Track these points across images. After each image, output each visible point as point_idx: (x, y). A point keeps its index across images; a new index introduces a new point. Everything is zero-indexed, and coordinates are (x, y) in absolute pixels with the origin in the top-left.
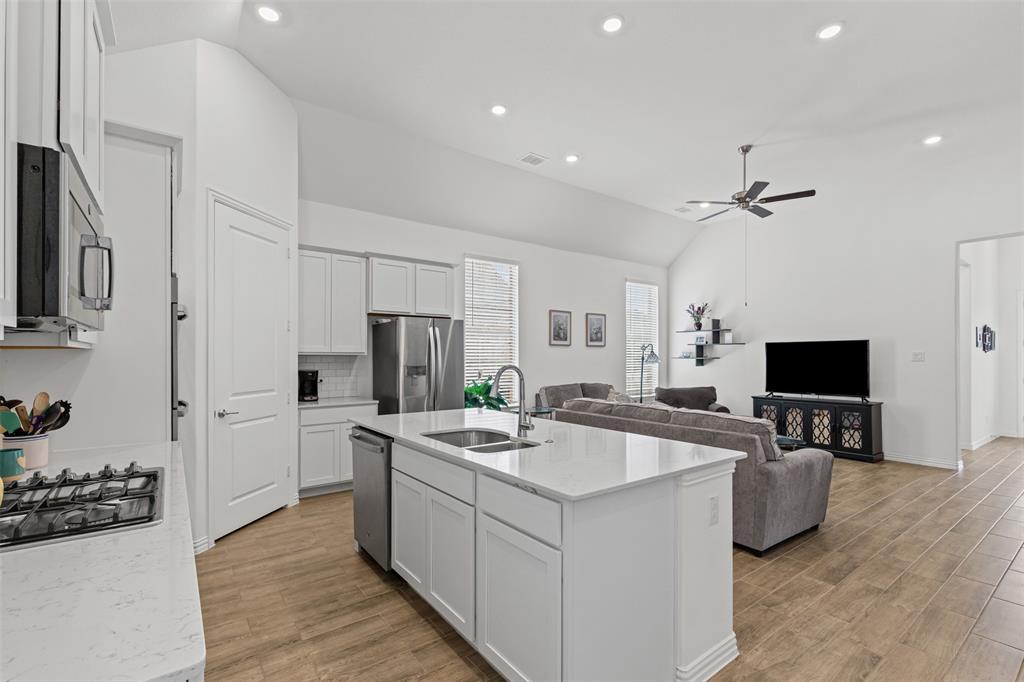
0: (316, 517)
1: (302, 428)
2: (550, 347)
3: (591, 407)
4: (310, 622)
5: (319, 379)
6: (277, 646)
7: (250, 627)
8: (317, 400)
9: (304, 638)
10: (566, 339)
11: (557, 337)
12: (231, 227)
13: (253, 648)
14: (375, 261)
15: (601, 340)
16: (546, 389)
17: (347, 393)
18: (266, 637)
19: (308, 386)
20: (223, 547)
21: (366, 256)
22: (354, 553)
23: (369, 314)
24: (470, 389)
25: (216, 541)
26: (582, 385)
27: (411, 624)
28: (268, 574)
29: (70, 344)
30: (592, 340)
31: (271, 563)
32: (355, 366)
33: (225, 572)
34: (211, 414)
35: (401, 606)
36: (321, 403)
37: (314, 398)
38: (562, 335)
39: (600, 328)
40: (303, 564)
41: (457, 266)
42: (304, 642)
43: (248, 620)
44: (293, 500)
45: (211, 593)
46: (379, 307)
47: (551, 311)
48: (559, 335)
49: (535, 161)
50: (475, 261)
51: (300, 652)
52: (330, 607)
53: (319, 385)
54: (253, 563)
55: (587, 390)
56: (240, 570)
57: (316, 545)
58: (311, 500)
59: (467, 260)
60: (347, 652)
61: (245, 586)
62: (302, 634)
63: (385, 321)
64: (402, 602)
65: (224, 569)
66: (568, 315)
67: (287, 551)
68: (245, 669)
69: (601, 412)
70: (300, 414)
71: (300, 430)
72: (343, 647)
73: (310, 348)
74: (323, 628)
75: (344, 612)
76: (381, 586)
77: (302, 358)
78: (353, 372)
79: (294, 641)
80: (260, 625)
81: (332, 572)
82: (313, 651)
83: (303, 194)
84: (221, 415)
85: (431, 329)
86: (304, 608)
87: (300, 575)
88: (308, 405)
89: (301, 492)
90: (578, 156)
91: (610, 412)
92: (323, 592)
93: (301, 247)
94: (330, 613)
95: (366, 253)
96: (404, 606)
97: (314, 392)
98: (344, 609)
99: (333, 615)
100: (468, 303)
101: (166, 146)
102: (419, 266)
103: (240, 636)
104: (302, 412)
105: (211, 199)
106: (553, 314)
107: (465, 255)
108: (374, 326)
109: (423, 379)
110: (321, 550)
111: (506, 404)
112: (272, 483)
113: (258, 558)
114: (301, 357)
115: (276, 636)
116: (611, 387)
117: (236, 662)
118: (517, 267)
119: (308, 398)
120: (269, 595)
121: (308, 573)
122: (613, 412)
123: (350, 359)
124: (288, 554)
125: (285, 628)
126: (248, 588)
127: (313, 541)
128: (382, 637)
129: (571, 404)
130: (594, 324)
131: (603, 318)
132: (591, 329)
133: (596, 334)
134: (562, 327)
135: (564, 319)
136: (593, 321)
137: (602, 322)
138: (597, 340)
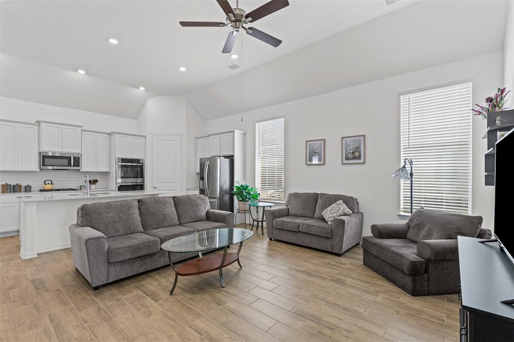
2: (306, 167)
14: (210, 137)
15: (359, 158)
39: (358, 148)
50: (261, 123)
59: (257, 124)
66: (322, 142)
70: (187, 191)
84: (155, 188)
85: (206, 162)
102: (222, 135)
118: (284, 118)
130: (350, 146)
131: (362, 138)
132: (346, 150)
133: (353, 153)
134: (316, 151)
135: (318, 145)
136: (348, 143)
137: (360, 142)
138: (354, 158)
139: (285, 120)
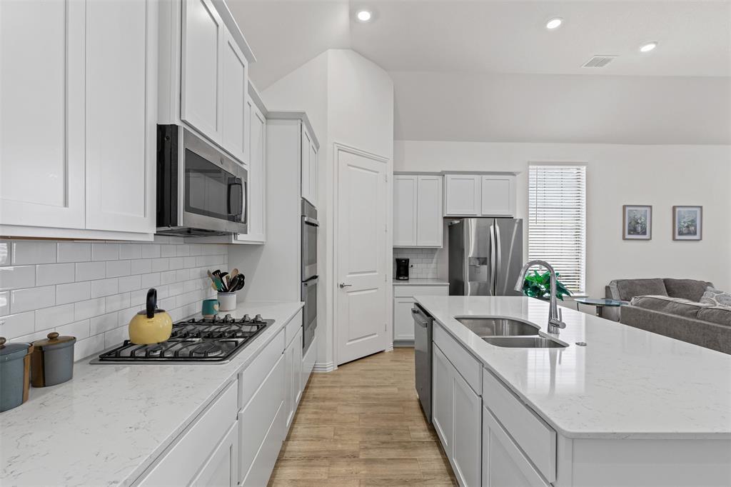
0: (399, 363)
1: (396, 299)
2: (623, 241)
3: (668, 307)
4: (369, 446)
5: (410, 265)
6: (342, 455)
7: (334, 435)
8: (408, 280)
9: (361, 457)
10: (644, 233)
11: (633, 230)
12: (349, 165)
13: (329, 451)
14: (448, 177)
15: (695, 233)
16: (618, 282)
17: (430, 276)
18: (339, 446)
19: (402, 270)
20: (342, 371)
21: (442, 174)
22: (415, 399)
23: (445, 218)
24: (532, 278)
25: (338, 366)
26: (665, 281)
27: (438, 477)
28: (357, 398)
29: (234, 242)
30: (681, 233)
31: (362, 391)
32: (436, 256)
33: (336, 389)
34: (335, 285)
35: (435, 457)
36: (410, 282)
37: (406, 278)
38: (639, 229)
39: (693, 221)
40: (380, 397)
41: (519, 173)
42: (361, 460)
43: (335, 428)
44: (389, 347)
45: (324, 401)
46: (452, 212)
47: (624, 207)
48: (636, 228)
49: (601, 62)
50: (539, 167)
51: (355, 468)
52: (385, 438)
53: (410, 270)
54: (352, 387)
55: (672, 287)
56: (343, 390)
57: (393, 385)
58: (400, 350)
59: (530, 167)
60: (384, 482)
61: (342, 403)
62: (361, 453)
63: (456, 222)
64: (436, 455)
65: (336, 387)
66: (648, 209)
67: (375, 384)
68: (320, 466)
69: (682, 314)
70: (394, 288)
71: (394, 301)
72: (382, 476)
73: (402, 243)
74: (374, 454)
75: (393, 446)
76: (426, 433)
77: (396, 250)
78: (435, 260)
79: (354, 456)
80: (339, 435)
81: (396, 410)
82: (363, 470)
83: (397, 136)
84: (342, 286)
85: (492, 228)
86: (369, 433)
87: (375, 405)
88: (401, 283)
89: (395, 342)
90: (655, 43)
91: (695, 315)
92: (384, 424)
93: (395, 173)
94: (383, 443)
95: (442, 172)
96: (438, 459)
97: (406, 274)
98: (394, 443)
99: (384, 445)
100: (532, 204)
101: (298, 119)
102: (485, 177)
103: (327, 439)
104: (396, 287)
105: (336, 149)
106: (627, 209)
107: (529, 163)
108: (449, 227)
109: (484, 268)
110: (395, 390)
111: (568, 294)
112: (375, 334)
113: (355, 385)
114: (394, 249)
115: (346, 448)
116: (709, 284)
117: (317, 457)
118: (585, 167)
119: (402, 278)
120: (352, 414)
121: (381, 405)
122: (699, 316)
123: (432, 251)
124: (373, 387)
125: (352, 443)
126: (343, 405)
127: (392, 381)
128: (412, 479)
129: (641, 301)
130: (684, 218)
131: (698, 210)
132: (679, 222)
133: (688, 227)
134: (639, 221)
135: (643, 213)
136: (682, 213)
137: (696, 214)
138: (689, 233)
139: (586, 169)
